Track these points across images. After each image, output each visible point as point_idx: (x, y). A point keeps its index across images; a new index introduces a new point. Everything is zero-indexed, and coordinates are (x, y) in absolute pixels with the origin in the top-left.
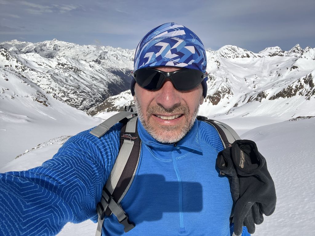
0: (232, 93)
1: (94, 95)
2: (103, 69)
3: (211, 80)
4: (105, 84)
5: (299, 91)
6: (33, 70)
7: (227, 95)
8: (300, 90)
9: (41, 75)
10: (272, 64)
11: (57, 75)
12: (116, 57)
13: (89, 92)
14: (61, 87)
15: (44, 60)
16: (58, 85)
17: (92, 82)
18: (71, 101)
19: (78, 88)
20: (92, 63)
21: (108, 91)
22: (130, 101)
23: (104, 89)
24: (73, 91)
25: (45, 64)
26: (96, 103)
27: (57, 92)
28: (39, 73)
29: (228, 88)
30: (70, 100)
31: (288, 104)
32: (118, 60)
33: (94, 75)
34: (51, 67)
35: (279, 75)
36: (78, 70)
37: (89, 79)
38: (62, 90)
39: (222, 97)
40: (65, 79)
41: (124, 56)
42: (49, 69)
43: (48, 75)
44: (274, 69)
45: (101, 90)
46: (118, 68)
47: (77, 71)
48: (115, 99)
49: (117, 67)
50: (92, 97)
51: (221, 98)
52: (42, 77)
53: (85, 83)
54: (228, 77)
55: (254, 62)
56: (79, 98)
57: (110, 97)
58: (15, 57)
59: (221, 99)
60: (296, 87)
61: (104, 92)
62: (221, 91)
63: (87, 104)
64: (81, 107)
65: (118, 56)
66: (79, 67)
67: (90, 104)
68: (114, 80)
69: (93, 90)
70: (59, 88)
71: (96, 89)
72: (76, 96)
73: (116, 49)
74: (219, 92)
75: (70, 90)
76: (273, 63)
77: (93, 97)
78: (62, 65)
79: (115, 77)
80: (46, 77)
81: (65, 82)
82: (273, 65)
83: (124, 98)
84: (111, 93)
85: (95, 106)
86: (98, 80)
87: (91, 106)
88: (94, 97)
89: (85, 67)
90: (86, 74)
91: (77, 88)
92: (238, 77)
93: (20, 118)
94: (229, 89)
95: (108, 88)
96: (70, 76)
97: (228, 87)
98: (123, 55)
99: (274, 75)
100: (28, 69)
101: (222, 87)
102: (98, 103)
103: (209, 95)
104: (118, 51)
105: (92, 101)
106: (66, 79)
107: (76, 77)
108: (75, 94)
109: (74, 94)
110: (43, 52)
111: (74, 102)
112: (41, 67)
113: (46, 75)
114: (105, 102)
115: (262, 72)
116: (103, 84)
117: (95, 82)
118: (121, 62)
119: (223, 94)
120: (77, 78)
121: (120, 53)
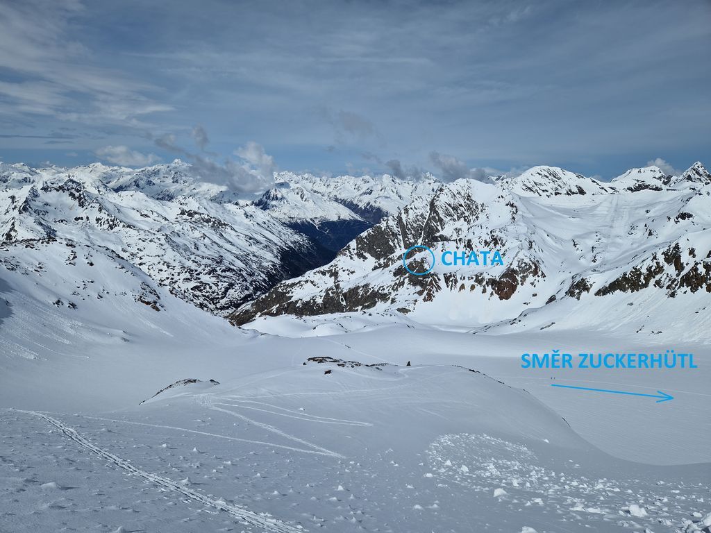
0: (543, 274)
1: (250, 275)
2: (272, 220)
3: (495, 245)
4: (275, 252)
5: (654, 277)
6: (130, 227)
7: (530, 278)
8: (657, 277)
9: (146, 237)
10: (636, 209)
11: (179, 235)
12: (300, 193)
13: (240, 270)
14: (184, 261)
15: (154, 205)
16: (178, 257)
17: (250, 248)
18: (205, 288)
19: (220, 261)
20: (251, 209)
21: (282, 266)
22: (324, 290)
23: (272, 263)
24: (209, 268)
25: (155, 214)
26: (255, 293)
27: (177, 270)
28: (141, 232)
29: (533, 263)
30: (202, 288)
31: (632, 304)
32: (304, 199)
33: (253, 234)
34: (166, 219)
35: (650, 234)
36: (220, 224)
37: (242, 243)
38: (186, 266)
39: (520, 283)
40: (193, 244)
41: (318, 193)
42: (162, 224)
43: (159, 235)
44: (640, 220)
45: (265, 264)
46: (305, 216)
47: (218, 225)
48: (293, 285)
49: (302, 216)
50: (247, 281)
51: (518, 284)
52: (148, 241)
53: (233, 249)
54: (533, 238)
55: (596, 204)
56: (220, 284)
57: (283, 282)
58: (97, 200)
59: (519, 287)
60: (649, 269)
61: (272, 269)
62: (517, 269)
63: (236, 295)
64: (223, 302)
65: (305, 192)
66: (223, 218)
67: (242, 296)
68: (294, 243)
69: (250, 266)
70: (180, 262)
71: (256, 263)
72: (214, 280)
73: (300, 177)
74: (514, 271)
75: (203, 267)
76: (639, 206)
77: (249, 279)
78: (189, 215)
79: (296, 237)
80: (156, 240)
81: (194, 251)
82: (637, 211)
83: (312, 282)
84: (287, 271)
85: (253, 299)
86: (261, 243)
87: (245, 299)
88: (251, 279)
89: (236, 218)
90: (236, 231)
91: (217, 263)
92: (556, 239)
93: (111, 335)
94: (535, 265)
95: (281, 260)
96: (204, 236)
97: (533, 260)
98: (314, 189)
99: (640, 233)
100: (122, 224)
101: (519, 261)
102: (259, 293)
103: (491, 277)
104: (304, 182)
105: (247, 289)
106: (197, 242)
107: (216, 238)
108: (212, 275)
109: (210, 274)
110: (151, 187)
111: (209, 290)
112: (147, 219)
113: (155, 237)
114: (273, 292)
115: (611, 227)
116: (272, 251)
117: (254, 249)
118: (310, 204)
119: (522, 275)
120: (217, 241)
121: (310, 186)
